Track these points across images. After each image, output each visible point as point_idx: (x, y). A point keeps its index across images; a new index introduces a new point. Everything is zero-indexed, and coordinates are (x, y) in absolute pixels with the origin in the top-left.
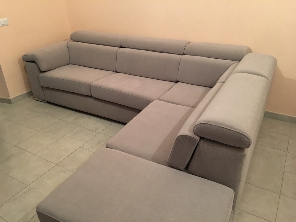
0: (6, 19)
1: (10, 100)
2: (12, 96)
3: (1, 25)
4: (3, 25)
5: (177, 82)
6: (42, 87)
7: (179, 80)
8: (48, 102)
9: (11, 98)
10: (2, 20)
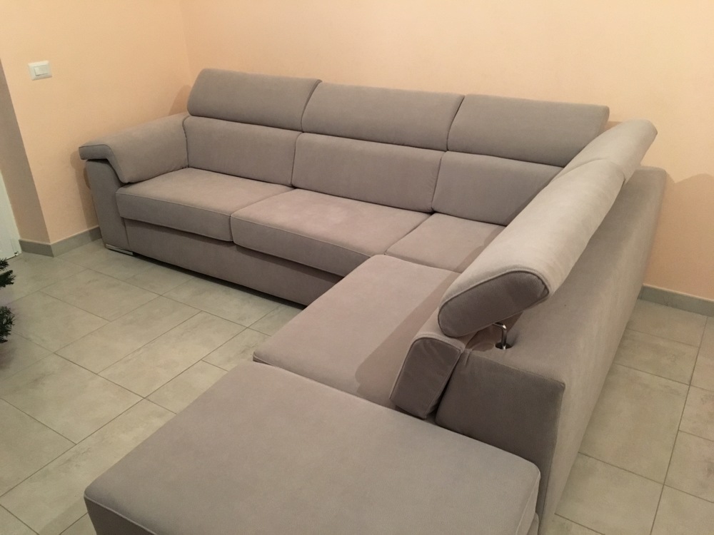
0: (45, 63)
1: (49, 247)
2: (54, 240)
3: (34, 76)
4: (39, 77)
5: (432, 212)
6: (123, 219)
7: (436, 209)
8: (136, 255)
9: (52, 243)
10: (37, 66)
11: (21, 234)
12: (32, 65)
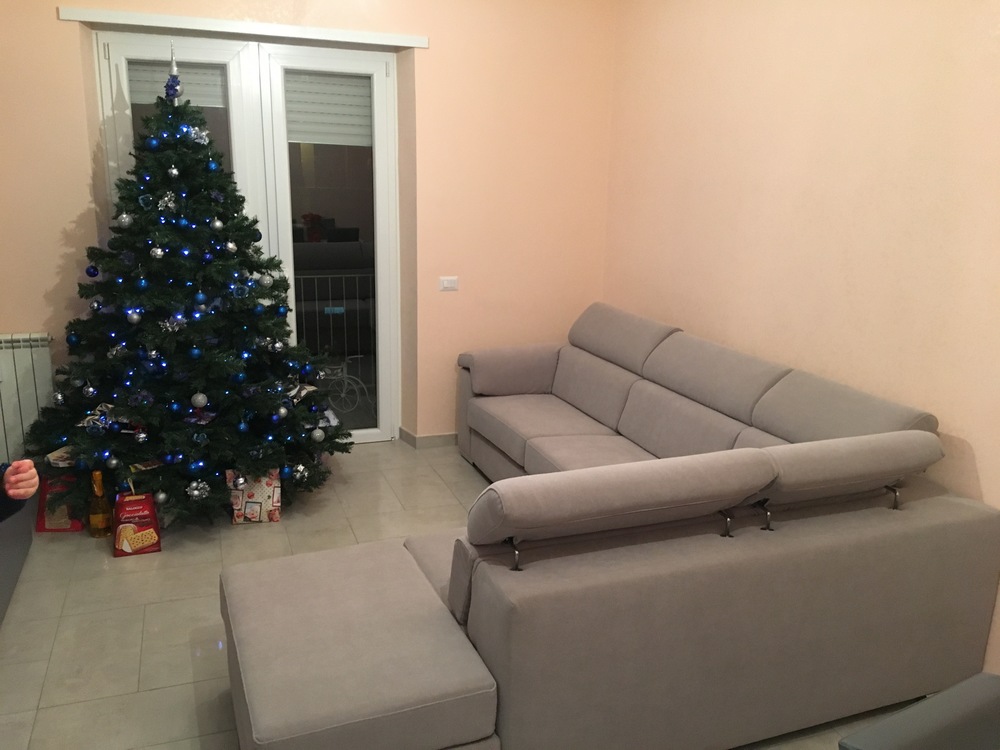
0: (455, 278)
1: (414, 438)
2: (420, 434)
3: (442, 288)
4: (446, 289)
6: (471, 428)
8: (474, 465)
9: (418, 436)
10: (446, 280)
11: (403, 423)
12: (442, 278)
